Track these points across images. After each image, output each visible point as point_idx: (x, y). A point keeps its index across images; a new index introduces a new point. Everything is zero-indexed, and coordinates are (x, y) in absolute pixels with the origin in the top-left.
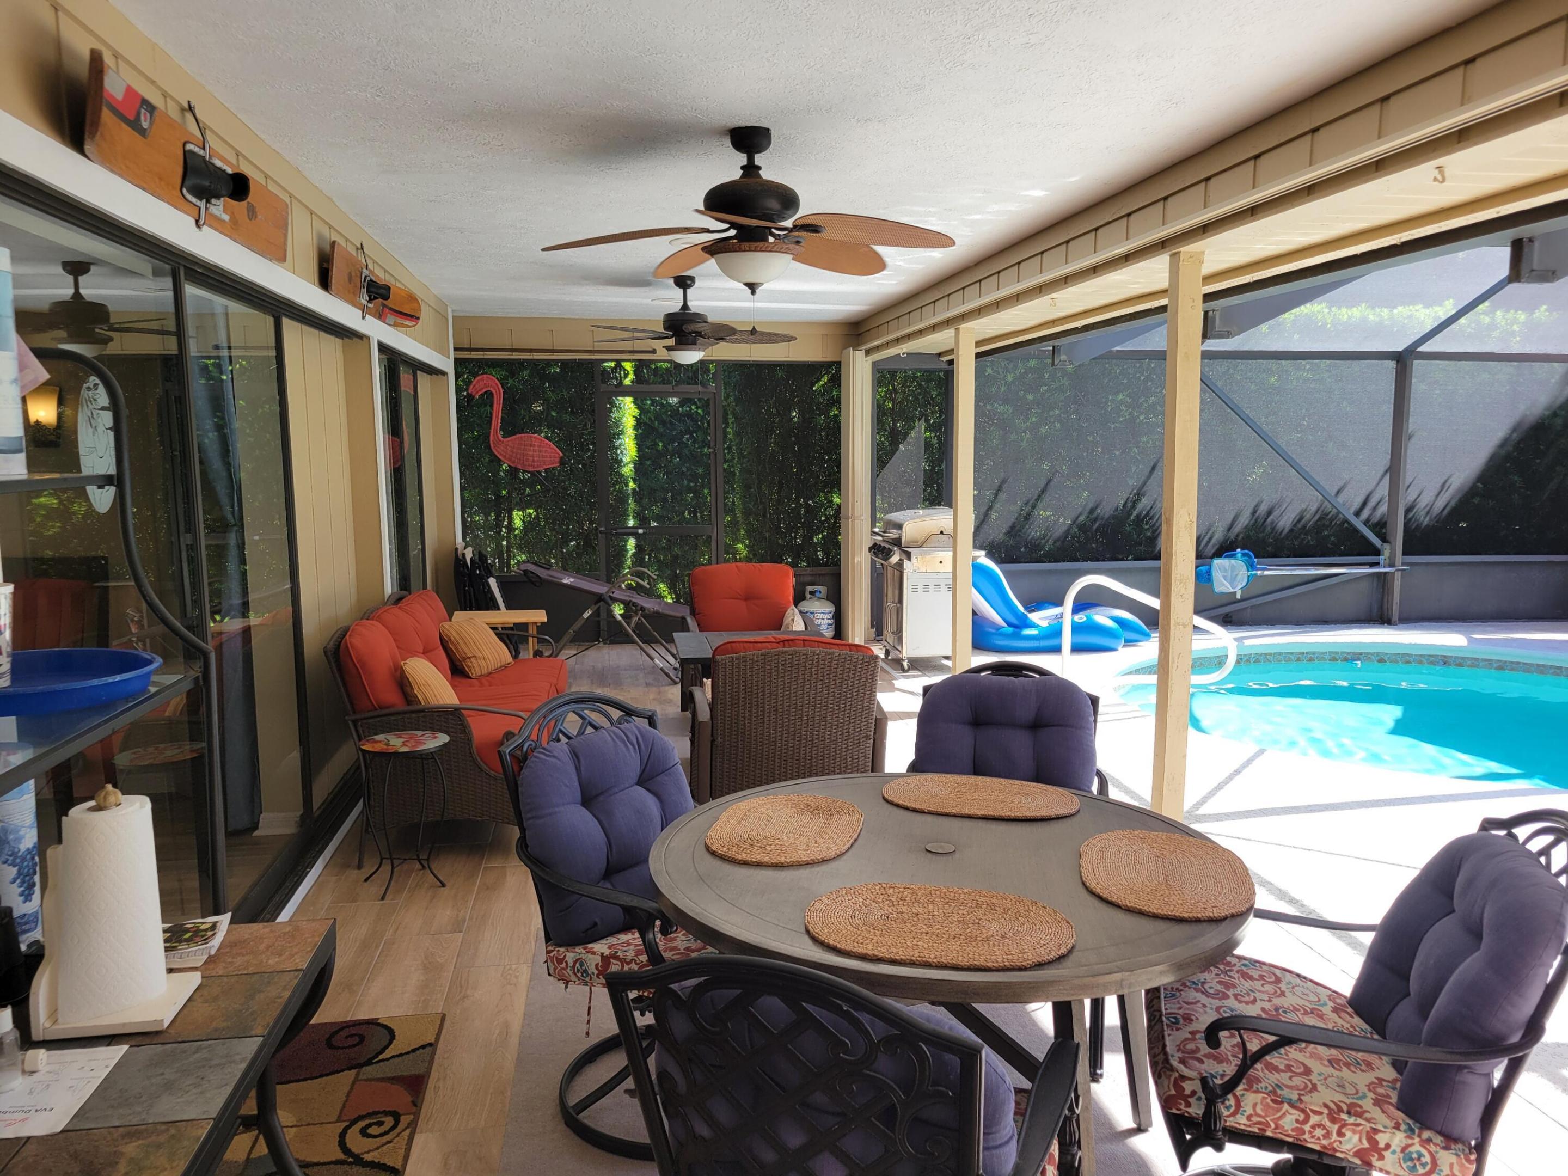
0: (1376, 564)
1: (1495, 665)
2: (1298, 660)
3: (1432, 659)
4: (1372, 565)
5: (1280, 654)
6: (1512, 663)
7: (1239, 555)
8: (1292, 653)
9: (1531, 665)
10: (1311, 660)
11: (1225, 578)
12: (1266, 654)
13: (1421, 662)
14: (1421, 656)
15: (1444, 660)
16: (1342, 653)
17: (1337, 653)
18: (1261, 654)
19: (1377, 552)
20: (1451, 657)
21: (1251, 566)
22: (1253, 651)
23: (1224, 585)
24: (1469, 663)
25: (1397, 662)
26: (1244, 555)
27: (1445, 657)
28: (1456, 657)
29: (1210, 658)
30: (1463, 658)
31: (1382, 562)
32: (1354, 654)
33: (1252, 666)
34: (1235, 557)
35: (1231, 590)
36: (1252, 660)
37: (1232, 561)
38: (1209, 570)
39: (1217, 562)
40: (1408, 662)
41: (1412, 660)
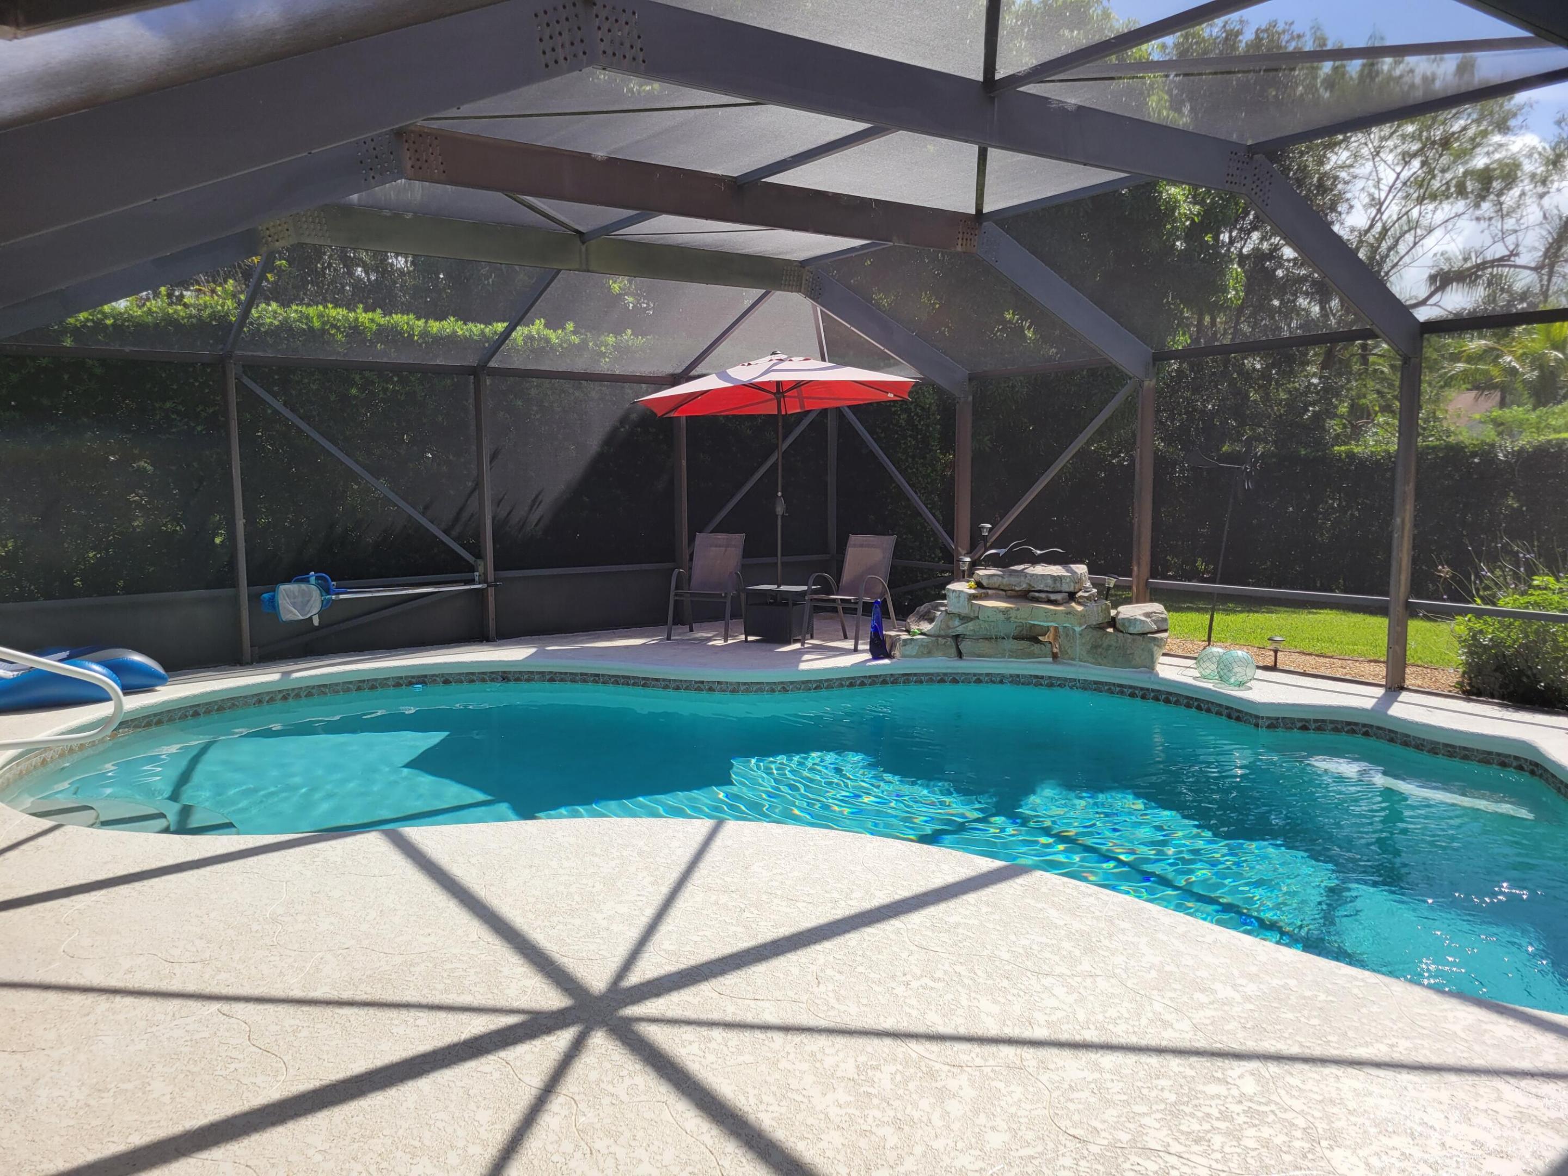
0: (472, 581)
1: (548, 677)
2: (359, 689)
3: (493, 676)
4: (466, 583)
5: (337, 684)
6: (561, 673)
7: (313, 580)
8: (351, 683)
9: (576, 674)
10: (373, 688)
11: (294, 605)
12: (319, 686)
13: (483, 680)
14: (483, 673)
15: (505, 676)
16: (406, 677)
17: (401, 678)
18: (313, 687)
19: (472, 569)
20: (510, 672)
21: (326, 590)
22: (303, 685)
23: (291, 612)
24: (526, 677)
25: (461, 682)
26: (317, 578)
27: (505, 672)
28: (515, 672)
29: (245, 697)
30: (520, 672)
31: (477, 579)
32: (419, 677)
33: (304, 701)
34: (307, 581)
35: (301, 618)
36: (303, 694)
37: (303, 586)
38: (273, 597)
39: (283, 588)
40: (472, 681)
41: (475, 678)
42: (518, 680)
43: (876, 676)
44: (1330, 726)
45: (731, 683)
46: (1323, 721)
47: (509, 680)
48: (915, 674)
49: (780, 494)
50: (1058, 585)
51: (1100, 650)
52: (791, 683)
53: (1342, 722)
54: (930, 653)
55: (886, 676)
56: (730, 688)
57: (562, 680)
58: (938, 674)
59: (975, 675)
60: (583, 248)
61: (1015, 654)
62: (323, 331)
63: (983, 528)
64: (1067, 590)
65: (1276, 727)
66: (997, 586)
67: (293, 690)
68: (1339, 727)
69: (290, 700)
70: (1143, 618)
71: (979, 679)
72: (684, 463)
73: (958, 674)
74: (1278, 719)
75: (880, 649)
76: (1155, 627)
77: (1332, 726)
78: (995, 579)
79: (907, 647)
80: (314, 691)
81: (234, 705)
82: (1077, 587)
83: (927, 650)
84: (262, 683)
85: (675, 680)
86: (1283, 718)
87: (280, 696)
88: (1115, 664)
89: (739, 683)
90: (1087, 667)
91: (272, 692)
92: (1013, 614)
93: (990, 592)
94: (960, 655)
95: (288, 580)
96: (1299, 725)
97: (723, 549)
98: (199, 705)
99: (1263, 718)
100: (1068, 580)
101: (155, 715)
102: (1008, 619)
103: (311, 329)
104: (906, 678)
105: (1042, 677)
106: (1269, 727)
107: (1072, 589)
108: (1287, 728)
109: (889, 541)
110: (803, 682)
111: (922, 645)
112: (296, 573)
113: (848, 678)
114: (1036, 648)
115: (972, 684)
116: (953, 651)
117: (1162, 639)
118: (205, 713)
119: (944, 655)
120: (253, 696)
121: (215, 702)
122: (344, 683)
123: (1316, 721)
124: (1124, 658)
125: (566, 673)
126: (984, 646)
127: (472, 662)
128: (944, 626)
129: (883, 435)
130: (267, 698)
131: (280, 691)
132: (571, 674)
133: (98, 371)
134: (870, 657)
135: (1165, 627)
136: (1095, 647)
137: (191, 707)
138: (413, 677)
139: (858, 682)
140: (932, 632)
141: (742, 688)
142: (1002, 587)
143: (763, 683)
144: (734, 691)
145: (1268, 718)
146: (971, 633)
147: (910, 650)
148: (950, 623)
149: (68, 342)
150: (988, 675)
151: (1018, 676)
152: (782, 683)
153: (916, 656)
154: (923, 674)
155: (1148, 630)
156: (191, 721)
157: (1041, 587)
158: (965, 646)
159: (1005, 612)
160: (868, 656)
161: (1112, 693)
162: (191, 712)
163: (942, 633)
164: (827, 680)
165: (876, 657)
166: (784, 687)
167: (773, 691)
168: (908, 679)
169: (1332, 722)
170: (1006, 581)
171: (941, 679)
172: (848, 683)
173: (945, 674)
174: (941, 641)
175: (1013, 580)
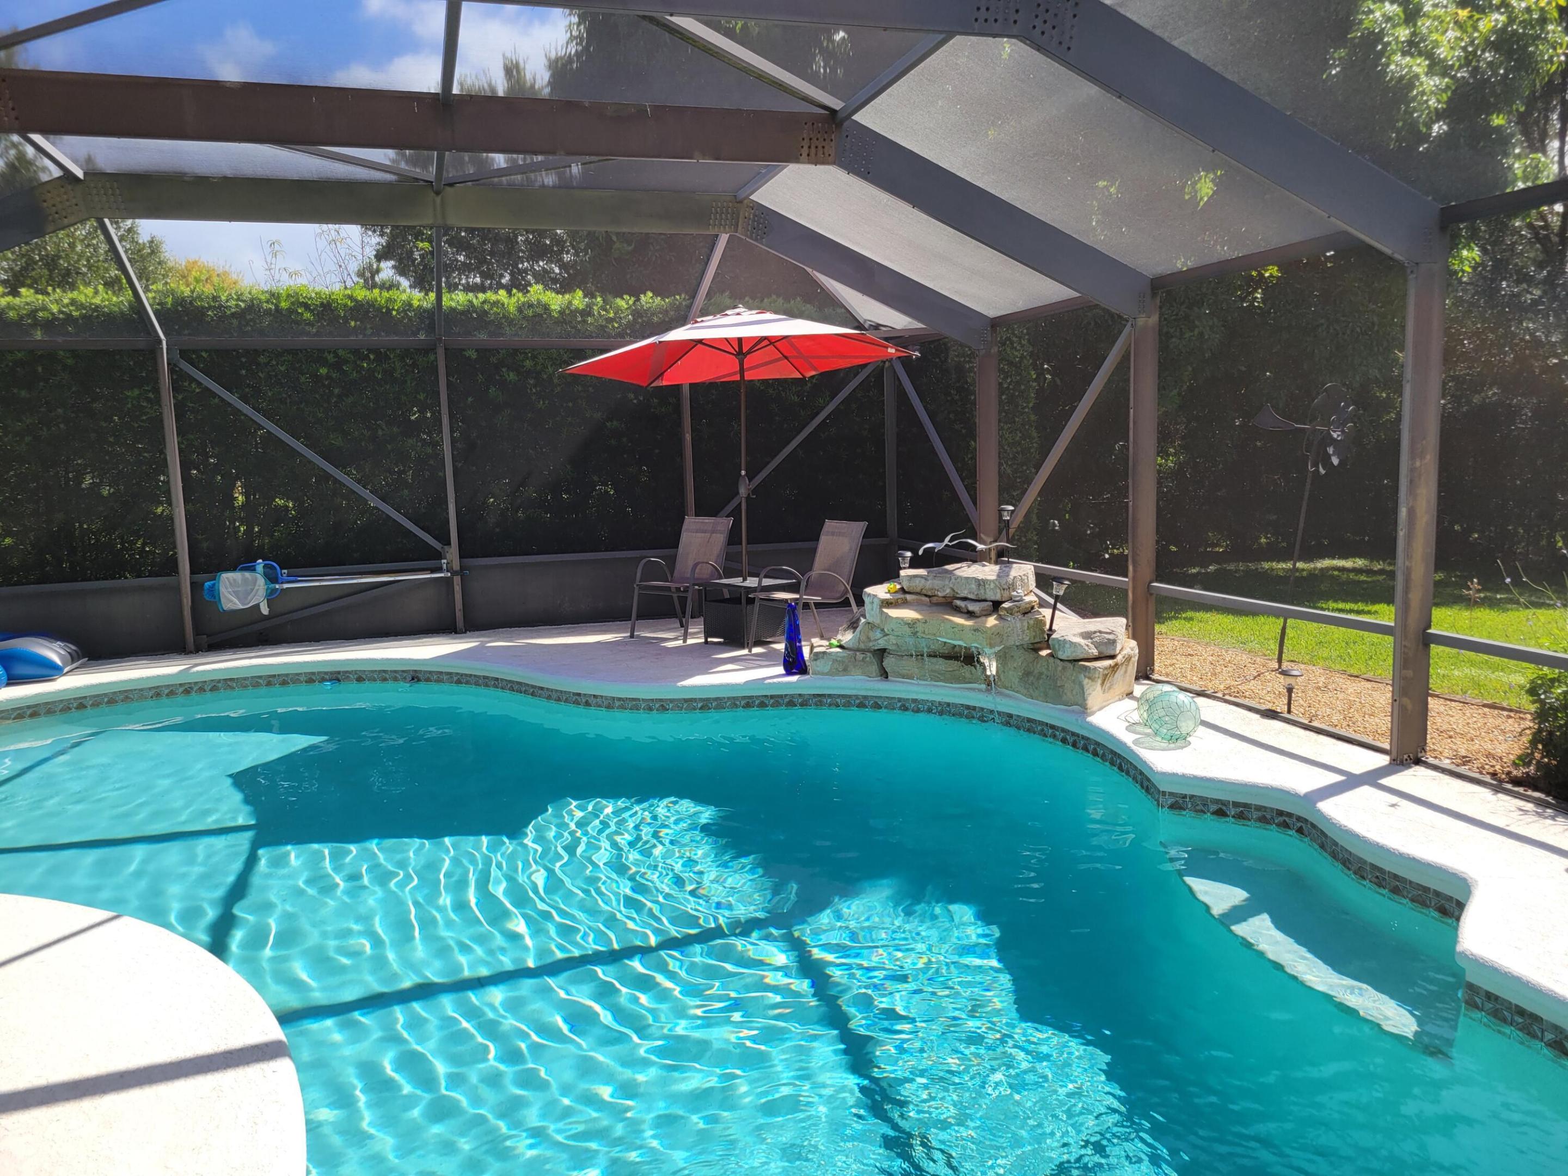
0: (439, 569)
1: (455, 679)
2: (269, 684)
3: (405, 674)
4: (433, 571)
5: (245, 679)
6: (466, 675)
7: (260, 568)
8: (260, 677)
10: (284, 683)
11: (236, 594)
12: (225, 680)
13: (395, 679)
14: (395, 672)
15: (416, 675)
16: (319, 673)
17: (313, 673)
18: (219, 681)
19: (439, 556)
20: (421, 671)
21: (274, 578)
22: (206, 678)
23: (231, 601)
24: (435, 677)
25: (375, 680)
26: (265, 567)
27: (416, 671)
28: (425, 672)
29: (141, 690)
30: (430, 672)
31: (445, 566)
32: (331, 673)
33: (208, 695)
34: (253, 569)
35: (241, 607)
36: (207, 688)
37: (247, 574)
38: (214, 585)
39: (226, 577)
40: (385, 680)
41: (387, 676)
42: (428, 680)
43: (781, 696)
44: (1256, 815)
45: (606, 698)
46: (1246, 805)
47: (419, 680)
48: (830, 696)
49: (743, 473)
50: (982, 591)
51: (1031, 678)
52: (672, 701)
53: (1272, 809)
54: (845, 671)
55: (792, 696)
56: (606, 703)
57: (467, 683)
58: (857, 697)
59: (900, 700)
60: (438, 199)
61: (937, 677)
62: (290, 311)
63: (1004, 510)
64: (993, 598)
65: (1181, 808)
66: (918, 590)
67: (196, 683)
68: (1268, 817)
69: (193, 694)
70: (1078, 640)
71: (904, 706)
72: (688, 437)
73: (880, 697)
74: (1185, 796)
75: (794, 664)
76: (1095, 652)
77: (1260, 814)
78: (917, 580)
79: (818, 662)
80: (220, 685)
81: (127, 697)
82: (1006, 594)
83: (842, 668)
84: (159, 676)
85: (557, 691)
86: (1192, 797)
87: (181, 690)
88: (1046, 698)
89: (613, 698)
90: (1016, 699)
91: (172, 685)
92: (920, 628)
93: (909, 597)
94: (884, 674)
95: (233, 568)
96: (1214, 807)
97: (708, 535)
98: (85, 697)
99: (1164, 793)
100: (992, 585)
101: (29, 707)
102: (915, 634)
103: (278, 309)
104: (819, 700)
105: (974, 708)
106: (1172, 807)
107: (998, 597)
108: (1196, 811)
109: (858, 528)
110: (686, 700)
111: (835, 660)
112: (243, 561)
113: (744, 698)
114: (966, 670)
115: (897, 711)
116: (874, 668)
117: (1095, 668)
118: (93, 705)
119: (864, 674)
120: (150, 689)
121: (105, 695)
122: (252, 677)
123: (1236, 804)
124: (1054, 694)
125: (471, 675)
126: (910, 665)
127: (382, 660)
128: (863, 638)
129: (957, 397)
130: (166, 691)
131: (181, 685)
132: (475, 676)
133: (70, 362)
134: (784, 672)
135: (1112, 653)
136: (1027, 674)
137: (75, 699)
138: (326, 673)
139: (757, 702)
140: (851, 645)
141: (617, 703)
142: (924, 592)
143: (638, 700)
144: (609, 707)
145: (1171, 794)
146: (894, 648)
147: (822, 666)
148: (871, 634)
149: (38, 335)
150: (915, 701)
151: (948, 704)
152: (661, 700)
153: (830, 674)
154: (839, 696)
155: (1081, 656)
156: (75, 714)
157: (964, 594)
158: (889, 662)
159: (912, 624)
160: (781, 670)
161: (1045, 736)
162: (75, 705)
163: (862, 646)
164: (716, 699)
165: (789, 672)
166: (662, 706)
167: (650, 709)
168: (820, 701)
169: (1259, 808)
170: (929, 584)
171: (862, 703)
172: (743, 703)
173: (865, 697)
174: (860, 656)
175: (937, 583)
